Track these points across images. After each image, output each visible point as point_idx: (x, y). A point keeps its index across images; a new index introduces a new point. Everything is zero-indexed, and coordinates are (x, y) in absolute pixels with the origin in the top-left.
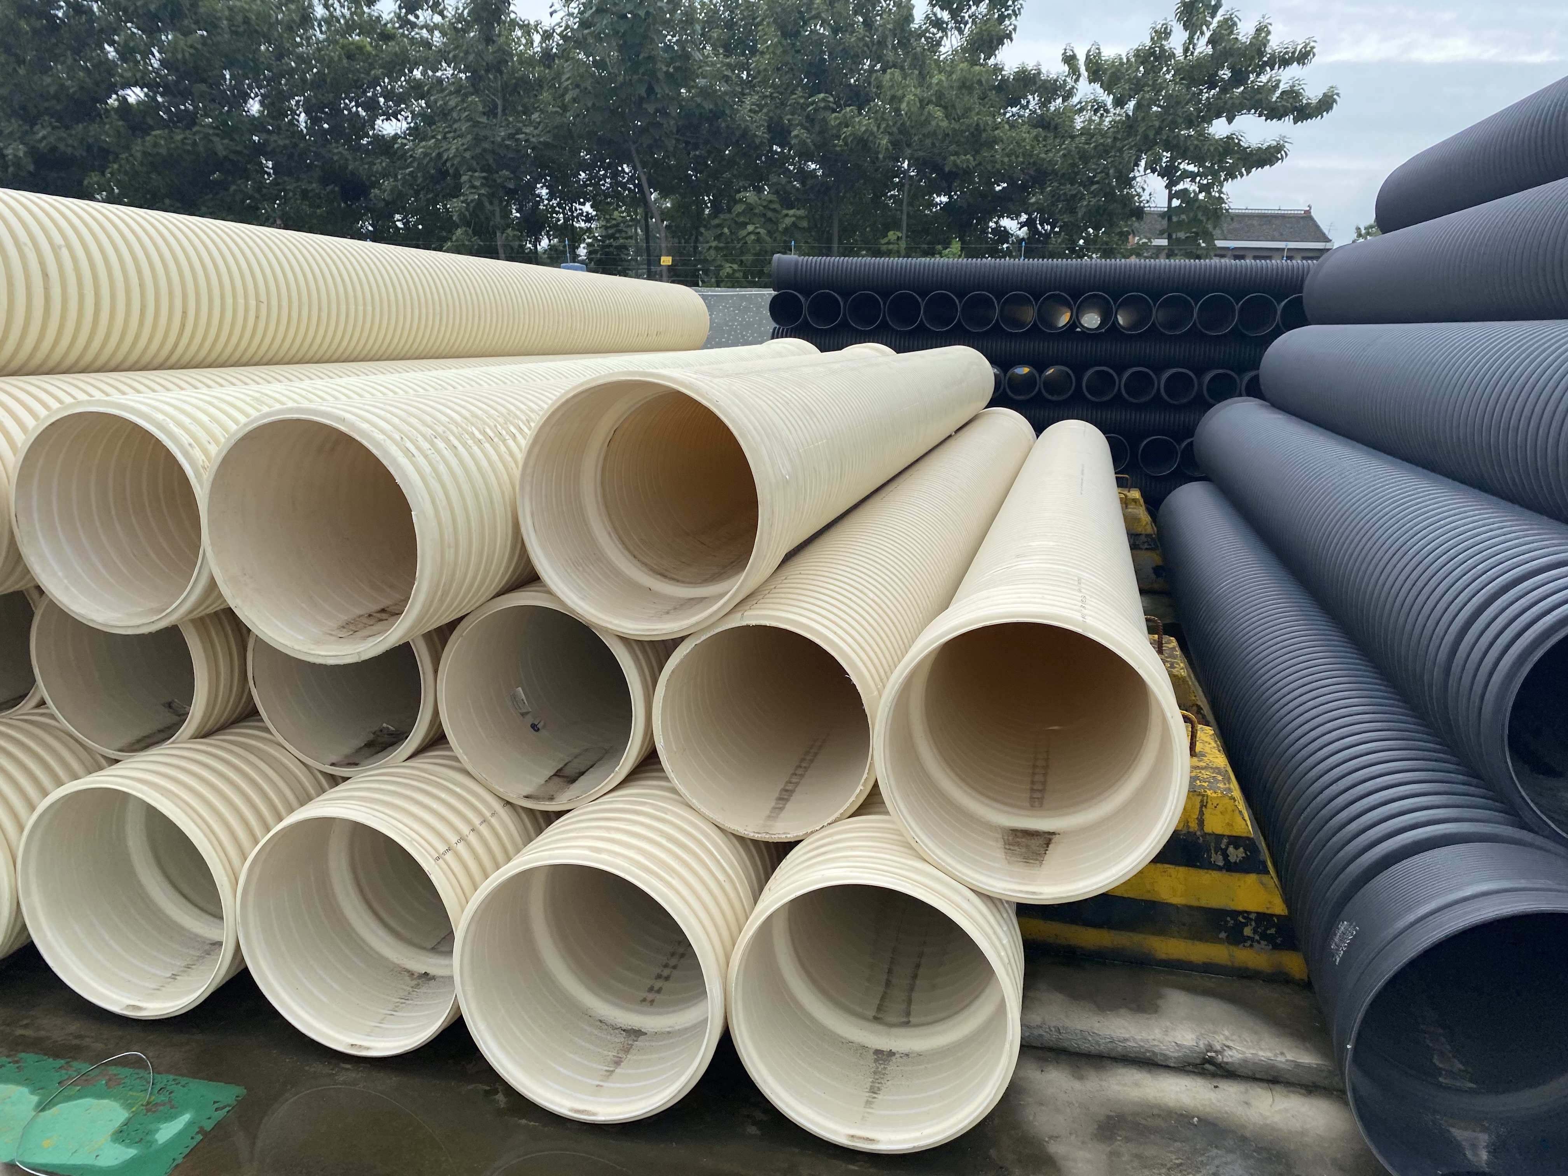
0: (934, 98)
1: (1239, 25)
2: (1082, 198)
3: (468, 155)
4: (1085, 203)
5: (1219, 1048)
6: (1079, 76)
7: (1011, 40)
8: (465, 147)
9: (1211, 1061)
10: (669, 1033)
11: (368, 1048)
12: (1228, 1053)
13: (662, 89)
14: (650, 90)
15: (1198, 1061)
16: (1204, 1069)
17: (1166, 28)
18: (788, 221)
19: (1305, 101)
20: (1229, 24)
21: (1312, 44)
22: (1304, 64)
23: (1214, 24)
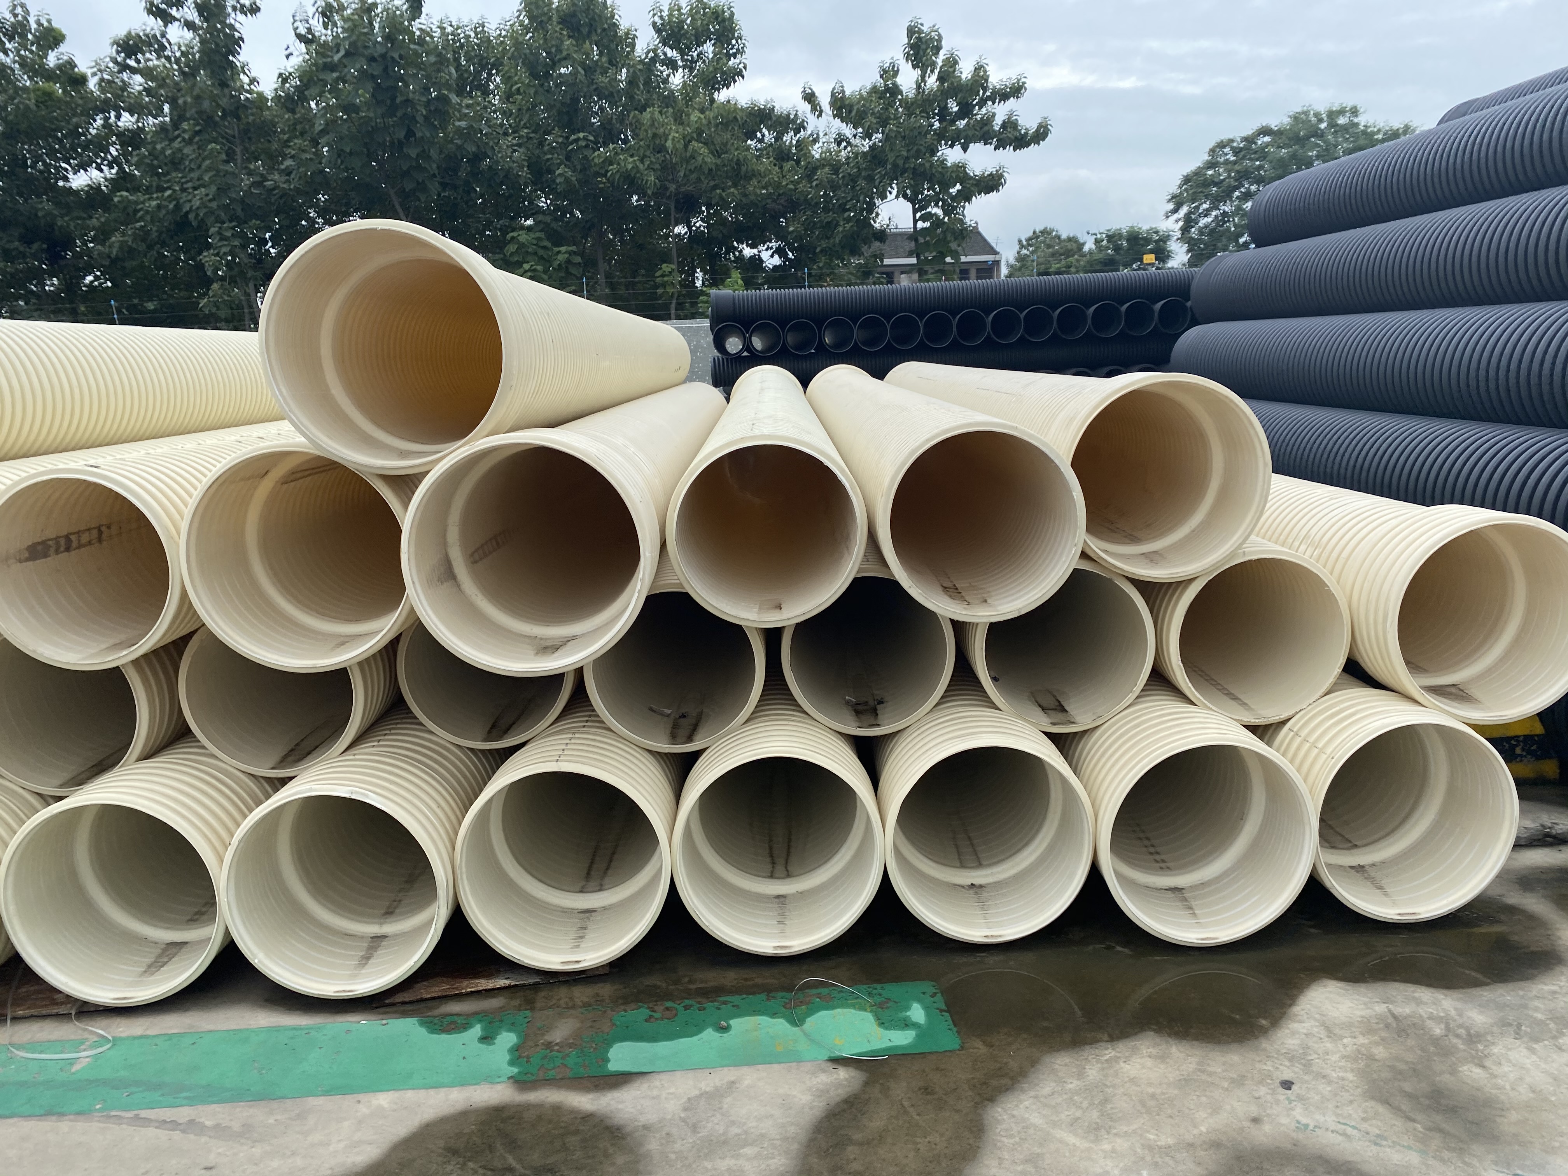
0: (695, 136)
1: (960, 63)
2: (837, 225)
3: (214, 205)
4: (841, 229)
5: (1550, 825)
6: (821, 112)
7: (743, 77)
8: (211, 197)
9: (1548, 835)
10: (1202, 884)
11: (1000, 936)
12: (1556, 827)
13: (422, 131)
14: (410, 133)
15: (1540, 837)
16: (1546, 841)
17: (894, 66)
18: (561, 257)
19: (1023, 132)
20: (952, 62)
21: (1023, 80)
22: (1018, 97)
23: (940, 63)
